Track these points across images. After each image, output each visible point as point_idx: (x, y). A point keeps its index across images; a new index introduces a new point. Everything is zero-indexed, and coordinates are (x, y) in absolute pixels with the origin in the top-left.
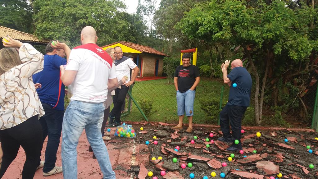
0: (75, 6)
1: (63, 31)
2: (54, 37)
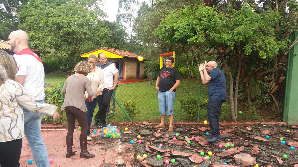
0: (59, 16)
1: (48, 40)
2: (40, 45)
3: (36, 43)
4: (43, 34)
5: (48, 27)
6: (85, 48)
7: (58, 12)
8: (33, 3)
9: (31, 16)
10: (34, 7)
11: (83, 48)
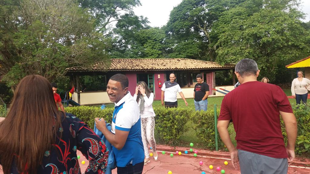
1: (246, 53)
3: (232, 58)
4: (239, 48)
7: (253, 22)
8: (224, 20)
9: (224, 32)
10: (225, 23)
11: (285, 58)
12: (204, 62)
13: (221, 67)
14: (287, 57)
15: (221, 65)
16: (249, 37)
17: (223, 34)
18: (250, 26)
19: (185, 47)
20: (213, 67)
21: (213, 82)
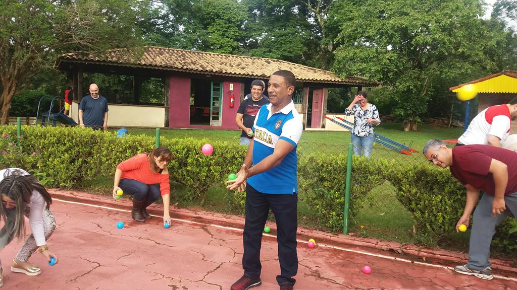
0: (406, 14)
2: (367, 72)
3: (361, 67)
5: (384, 38)
6: (453, 75)
7: (402, 7)
9: (350, 19)
10: (354, 4)
11: (448, 74)
12: (312, 69)
13: (340, 81)
14: (452, 73)
15: (339, 77)
16: (394, 33)
17: (349, 23)
18: (397, 12)
19: (282, 40)
20: (326, 79)
21: (323, 106)
